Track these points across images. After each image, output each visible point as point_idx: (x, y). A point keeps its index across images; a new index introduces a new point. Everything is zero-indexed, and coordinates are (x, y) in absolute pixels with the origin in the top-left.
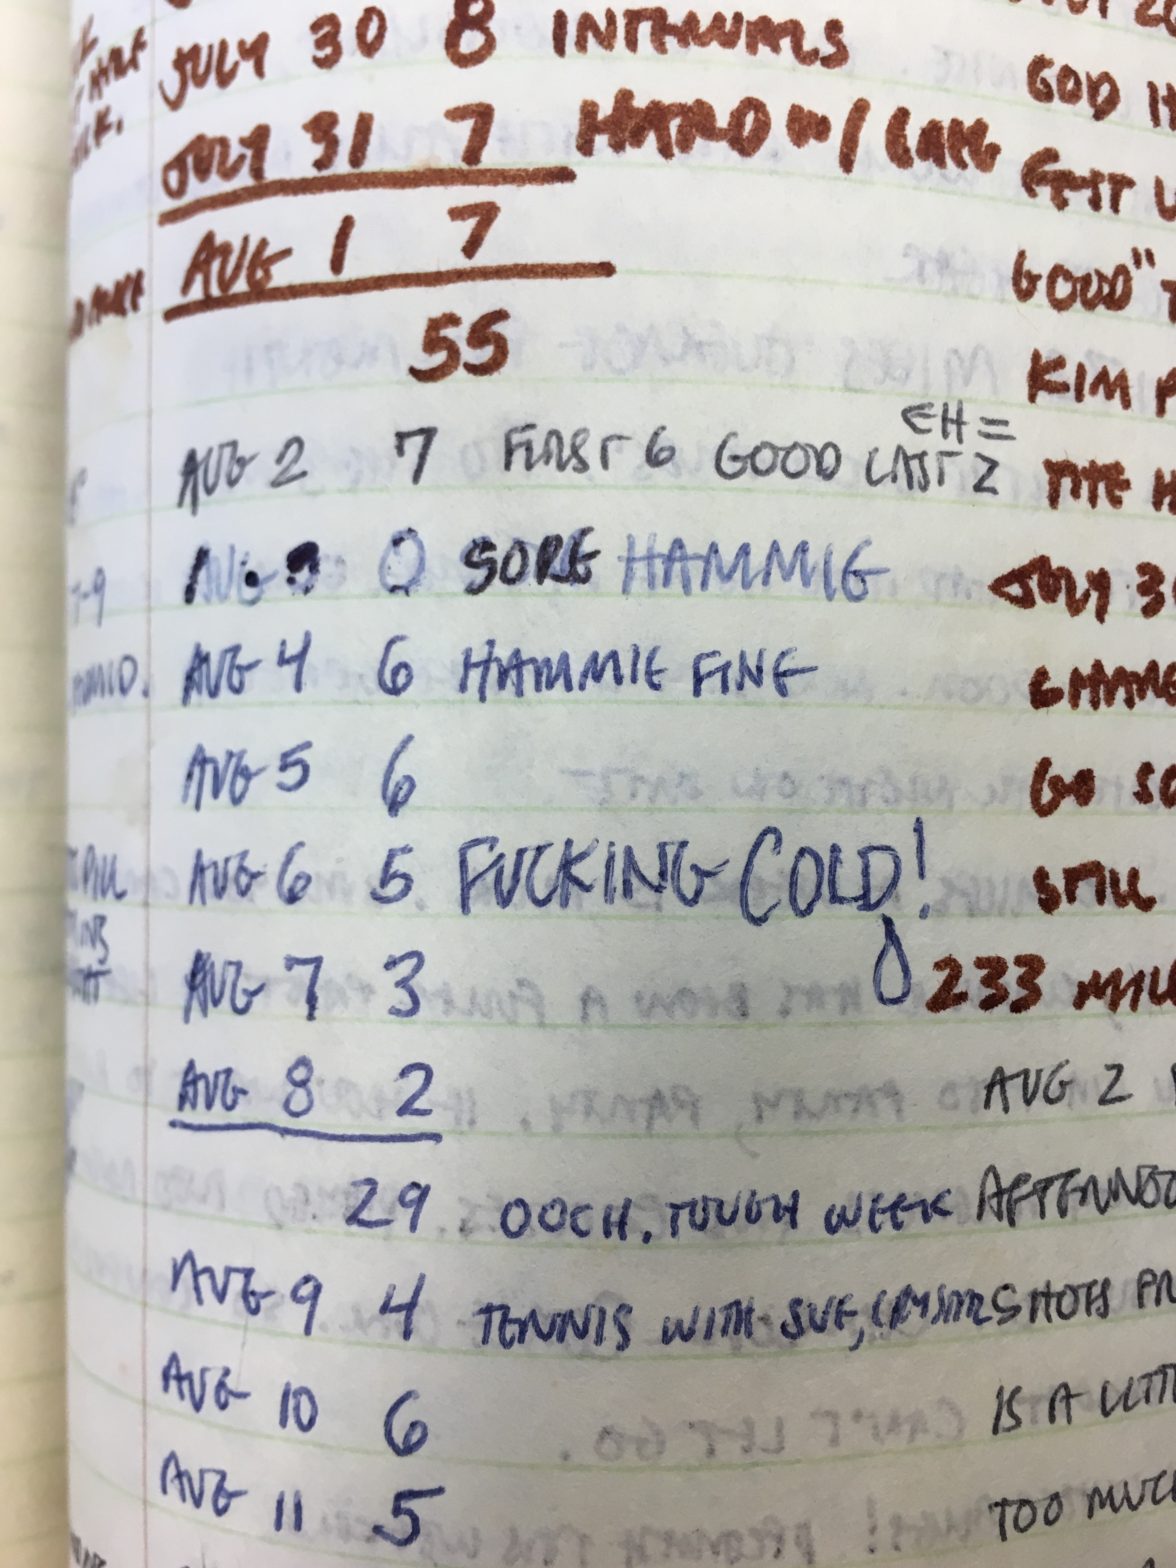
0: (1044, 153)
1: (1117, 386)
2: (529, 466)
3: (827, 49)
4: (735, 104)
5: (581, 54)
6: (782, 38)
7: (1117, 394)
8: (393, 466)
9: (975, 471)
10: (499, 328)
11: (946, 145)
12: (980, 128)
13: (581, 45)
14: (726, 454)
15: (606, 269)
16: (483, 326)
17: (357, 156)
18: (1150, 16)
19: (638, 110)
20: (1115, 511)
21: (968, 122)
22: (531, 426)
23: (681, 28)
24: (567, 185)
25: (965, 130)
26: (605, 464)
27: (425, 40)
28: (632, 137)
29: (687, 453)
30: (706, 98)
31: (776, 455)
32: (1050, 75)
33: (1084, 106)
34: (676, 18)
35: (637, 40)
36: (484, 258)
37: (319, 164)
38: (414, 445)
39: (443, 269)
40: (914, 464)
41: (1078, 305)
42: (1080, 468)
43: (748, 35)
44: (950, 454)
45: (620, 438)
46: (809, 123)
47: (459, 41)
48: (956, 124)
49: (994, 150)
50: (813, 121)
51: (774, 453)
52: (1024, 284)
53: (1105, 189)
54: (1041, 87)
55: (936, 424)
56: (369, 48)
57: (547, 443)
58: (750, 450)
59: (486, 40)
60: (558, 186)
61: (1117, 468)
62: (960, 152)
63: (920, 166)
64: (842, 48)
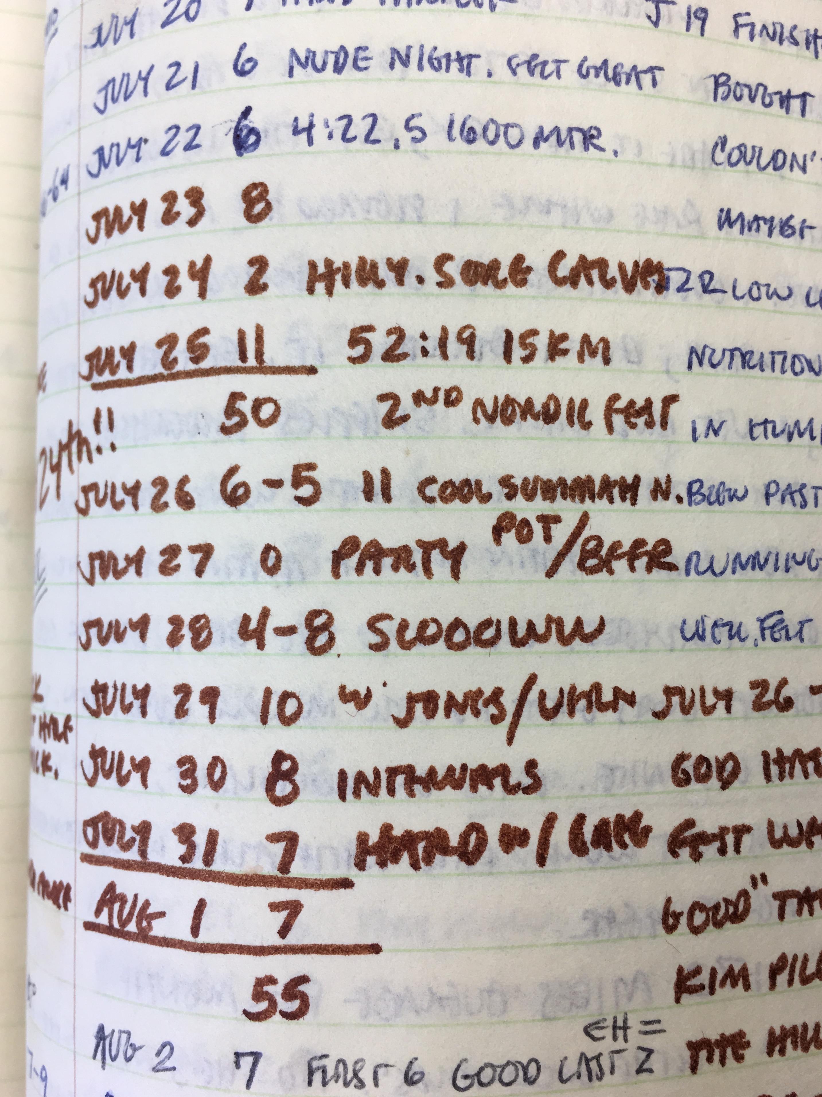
0: (684, 824)
1: (740, 976)
2: (325, 1084)
3: (527, 781)
4: (462, 828)
5: (357, 800)
6: (494, 778)
7: (740, 983)
8: (233, 1075)
9: (637, 1059)
10: (302, 988)
11: (612, 835)
12: (638, 816)
13: (357, 794)
14: (460, 1074)
15: (375, 949)
16: (292, 986)
17: (209, 858)
18: (763, 703)
19: (396, 838)
20: (739, 1065)
21: (628, 814)
22: (326, 1056)
23: (425, 778)
24: (348, 891)
25: (626, 821)
26: (376, 1085)
27: (252, 785)
28: (392, 857)
29: (432, 1074)
30: (441, 826)
31: (495, 1071)
32: (688, 765)
33: (714, 782)
34: (421, 771)
35: (395, 788)
36: (293, 939)
37: (184, 859)
38: (247, 1062)
39: (265, 944)
40: (593, 1064)
41: (711, 927)
42: (713, 1041)
43: (471, 779)
44: (618, 1052)
45: (386, 1066)
46: (514, 835)
47: (275, 787)
48: (620, 817)
49: (648, 830)
50: (518, 833)
51: (493, 1070)
52: (671, 921)
53: (730, 839)
54: (682, 776)
55: (608, 1033)
56: (217, 785)
57: (337, 1068)
58: (476, 1070)
59: (293, 788)
60: (342, 891)
61: (741, 1034)
62: (622, 837)
63: (593, 853)
64: (537, 779)
